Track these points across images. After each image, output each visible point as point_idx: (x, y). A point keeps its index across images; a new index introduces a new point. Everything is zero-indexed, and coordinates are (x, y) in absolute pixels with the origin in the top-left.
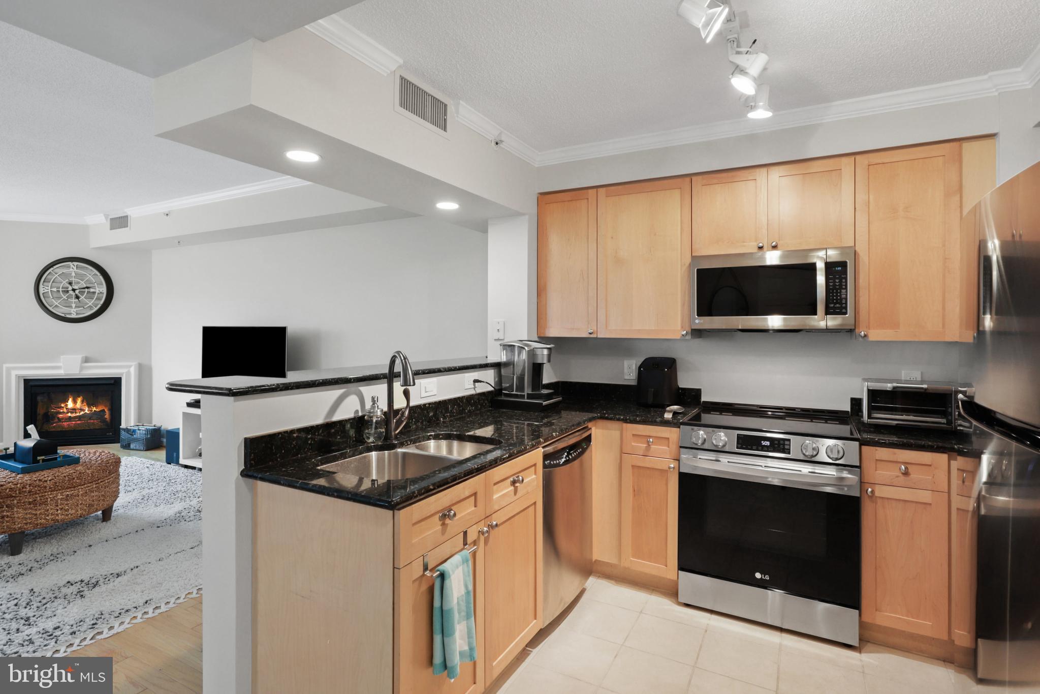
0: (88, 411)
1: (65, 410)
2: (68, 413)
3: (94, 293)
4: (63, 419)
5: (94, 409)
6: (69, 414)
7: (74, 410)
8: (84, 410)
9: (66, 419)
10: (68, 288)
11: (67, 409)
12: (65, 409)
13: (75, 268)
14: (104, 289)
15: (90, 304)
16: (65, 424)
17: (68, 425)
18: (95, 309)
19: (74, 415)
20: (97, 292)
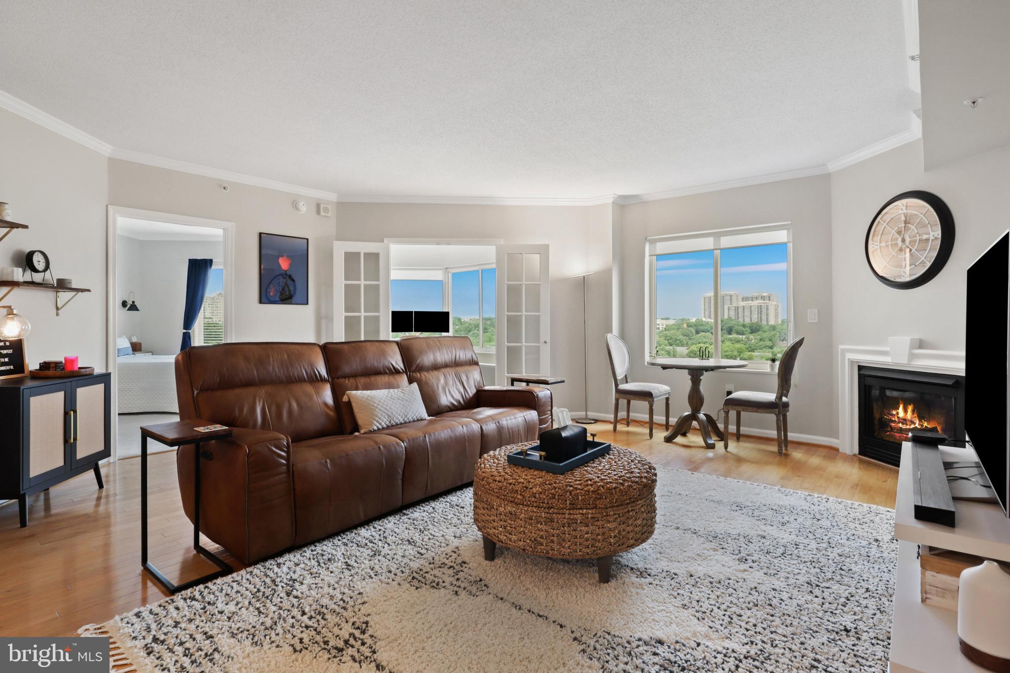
0: (919, 425)
1: (897, 419)
2: (899, 423)
3: (927, 240)
4: (895, 428)
5: (925, 424)
6: (900, 425)
7: (904, 421)
8: (914, 423)
9: (898, 430)
10: (897, 239)
11: (898, 417)
12: (896, 417)
13: (904, 208)
14: (937, 233)
15: (923, 258)
16: (898, 435)
17: (899, 436)
18: (928, 265)
19: (904, 427)
20: (932, 238)
